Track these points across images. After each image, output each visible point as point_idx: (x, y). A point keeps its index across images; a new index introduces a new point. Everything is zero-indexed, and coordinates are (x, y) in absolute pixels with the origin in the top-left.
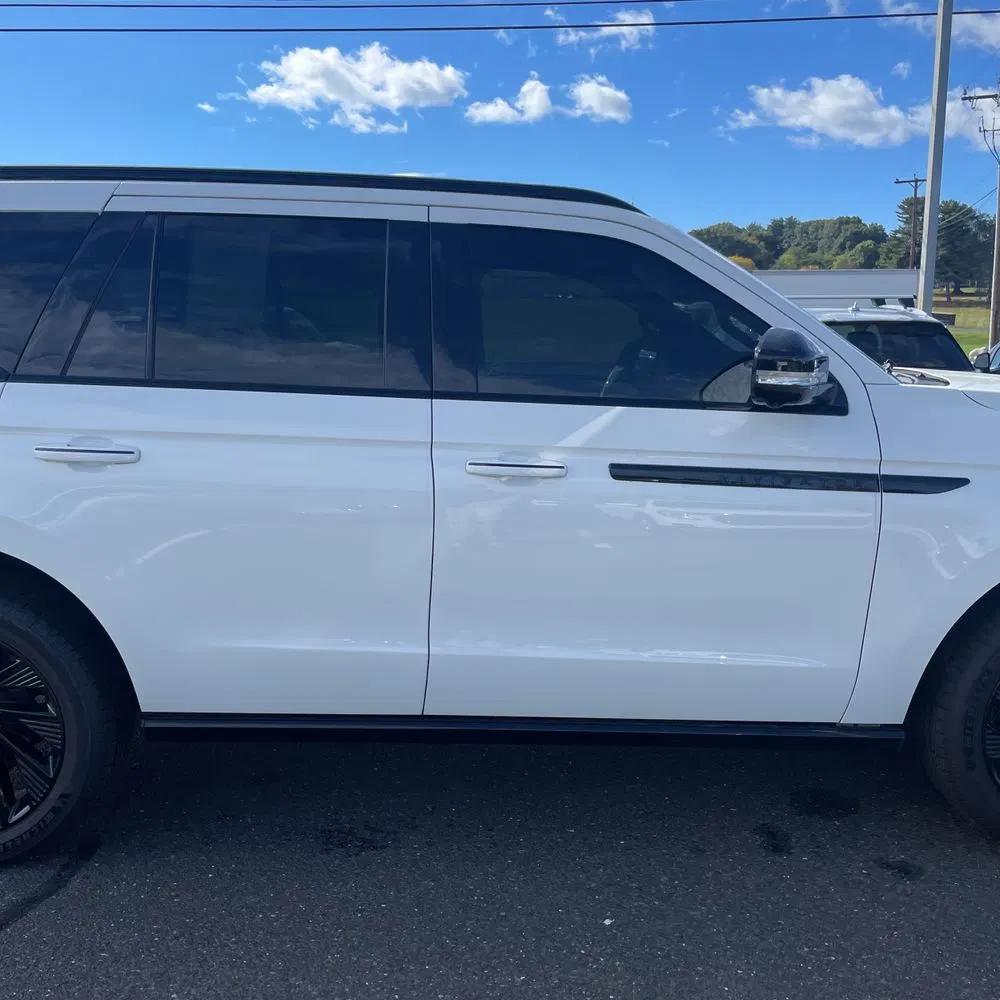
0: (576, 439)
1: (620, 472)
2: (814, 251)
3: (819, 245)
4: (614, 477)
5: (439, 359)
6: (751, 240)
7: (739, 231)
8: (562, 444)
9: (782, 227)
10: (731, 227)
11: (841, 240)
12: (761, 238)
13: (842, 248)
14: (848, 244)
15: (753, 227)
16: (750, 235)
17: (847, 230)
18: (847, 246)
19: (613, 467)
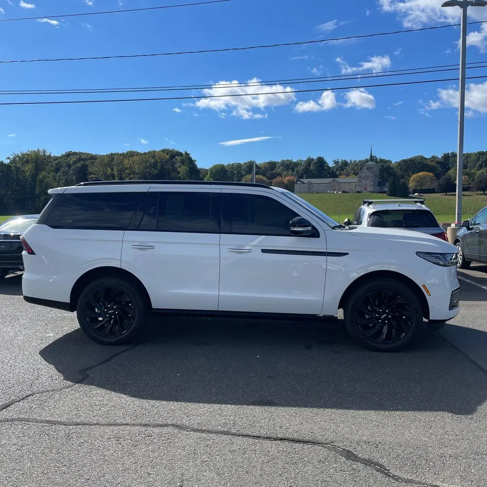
0: (254, 243)
1: (264, 251)
2: (466, 168)
3: (469, 165)
4: (262, 252)
5: (222, 223)
6: (433, 164)
7: (426, 159)
8: (250, 244)
9: (449, 157)
10: (422, 158)
11: (480, 163)
12: (438, 162)
13: (481, 167)
14: (484, 165)
15: (434, 157)
16: (432, 161)
17: (482, 158)
18: (483, 165)
19: (262, 250)
